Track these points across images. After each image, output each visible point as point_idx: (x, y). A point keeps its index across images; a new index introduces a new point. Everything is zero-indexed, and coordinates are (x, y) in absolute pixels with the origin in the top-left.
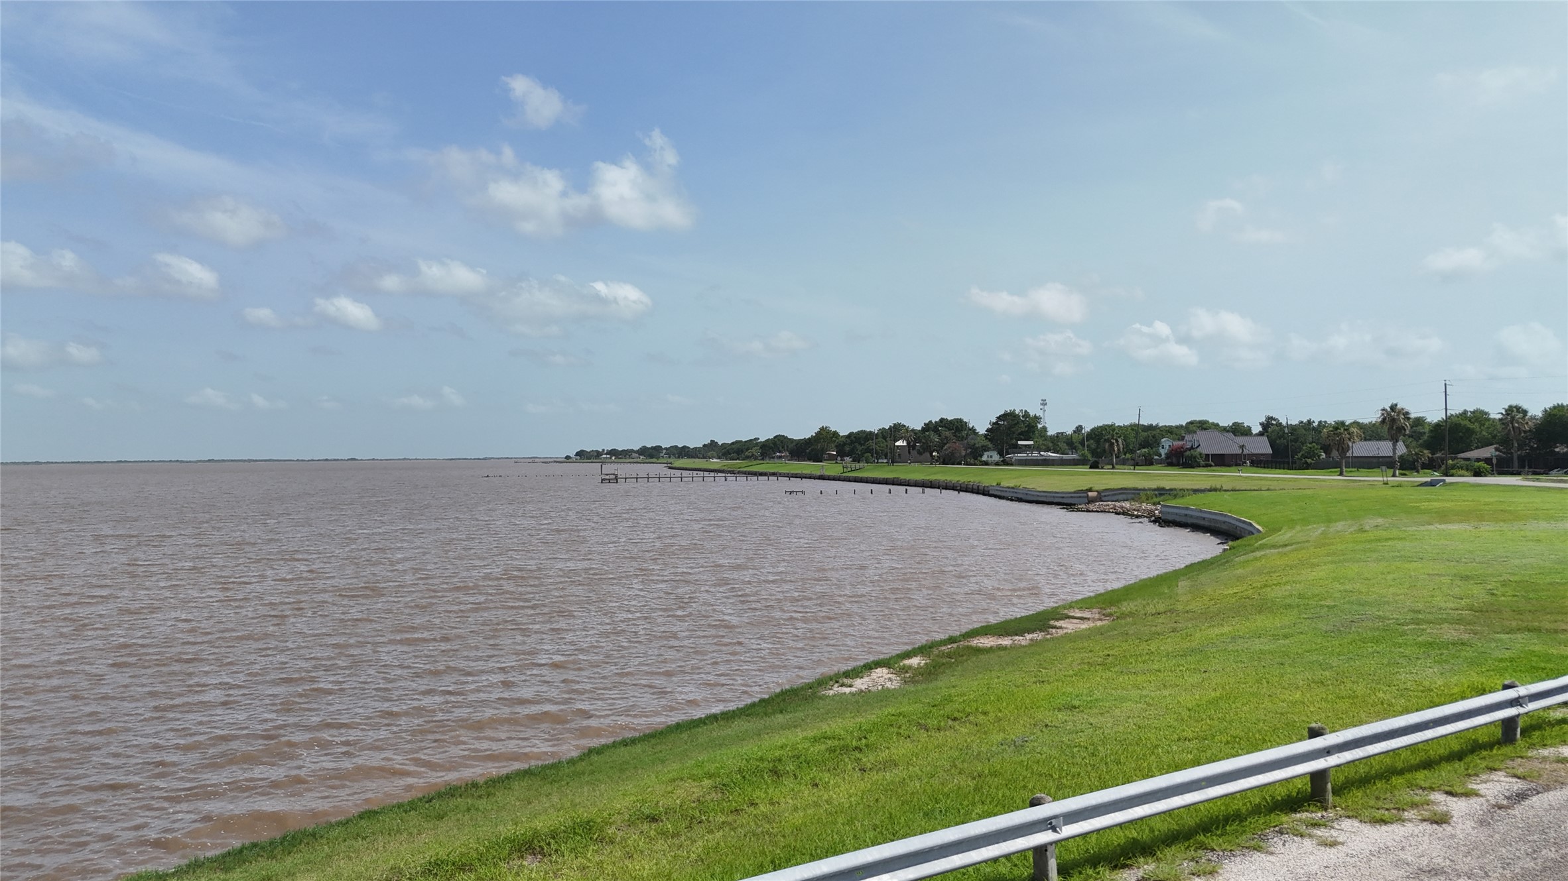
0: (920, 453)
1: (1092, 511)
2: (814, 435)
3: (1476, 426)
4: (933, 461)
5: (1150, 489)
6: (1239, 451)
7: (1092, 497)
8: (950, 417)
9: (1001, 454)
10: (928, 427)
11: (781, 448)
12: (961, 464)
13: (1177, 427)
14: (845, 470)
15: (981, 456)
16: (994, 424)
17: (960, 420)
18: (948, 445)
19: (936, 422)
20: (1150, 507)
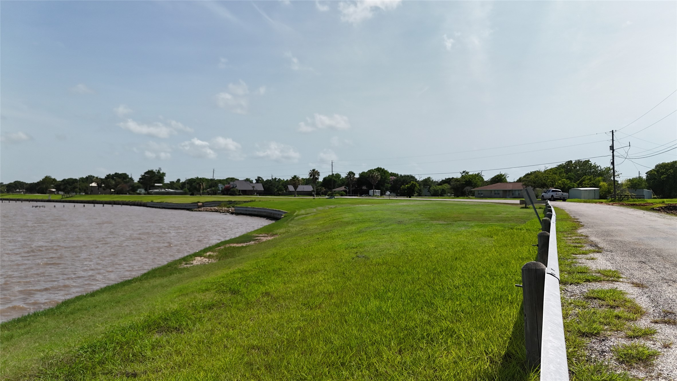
0: (104, 189)
1: (201, 211)
2: (41, 180)
3: (337, 179)
4: (111, 193)
5: (225, 201)
6: (252, 189)
7: (200, 205)
8: (120, 172)
9: (146, 190)
10: (108, 177)
11: (19, 187)
12: (127, 194)
13: (223, 180)
14: (63, 197)
15: (137, 190)
16: (143, 176)
17: (125, 174)
18: (120, 185)
19: (113, 175)
20: (226, 208)
